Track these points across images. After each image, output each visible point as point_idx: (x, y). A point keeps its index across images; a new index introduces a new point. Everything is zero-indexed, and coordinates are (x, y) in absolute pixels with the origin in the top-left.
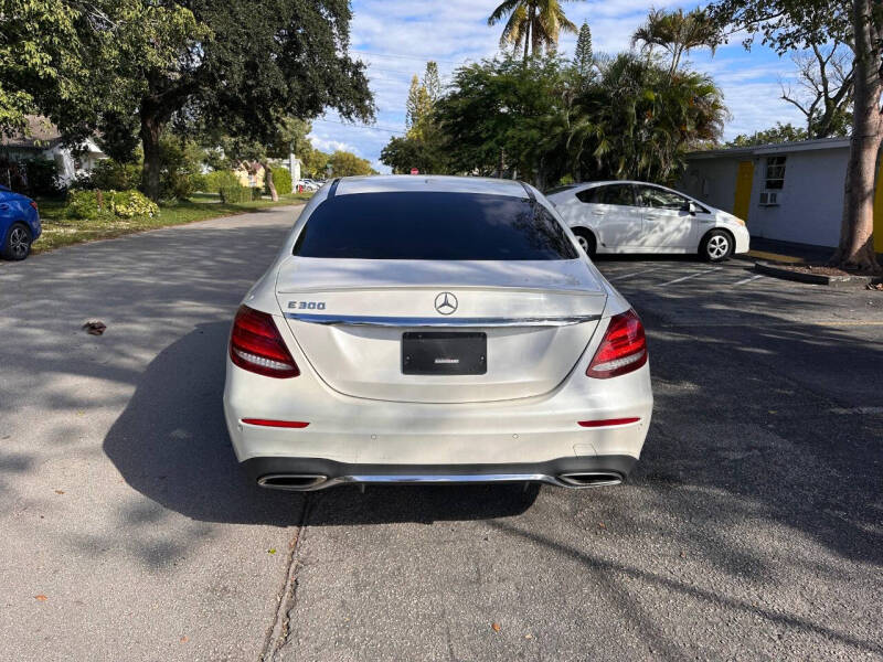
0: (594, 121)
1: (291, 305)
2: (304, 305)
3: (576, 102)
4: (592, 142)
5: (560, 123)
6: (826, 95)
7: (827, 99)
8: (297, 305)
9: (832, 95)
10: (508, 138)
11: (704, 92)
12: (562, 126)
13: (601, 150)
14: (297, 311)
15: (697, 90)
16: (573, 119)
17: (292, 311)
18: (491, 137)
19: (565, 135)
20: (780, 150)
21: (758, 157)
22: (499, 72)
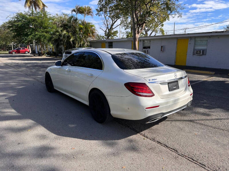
0: (68, 31)
1: (149, 80)
2: (153, 80)
3: (61, 27)
4: (69, 38)
5: (57, 31)
6: (108, 28)
7: (108, 29)
8: (151, 80)
9: (109, 28)
10: (36, 35)
11: (92, 26)
12: (59, 33)
13: (71, 40)
14: (151, 81)
15: (91, 26)
16: (61, 31)
17: (150, 81)
18: (31, 34)
19: (60, 35)
20: (111, 41)
21: (106, 42)
22: (30, 16)
